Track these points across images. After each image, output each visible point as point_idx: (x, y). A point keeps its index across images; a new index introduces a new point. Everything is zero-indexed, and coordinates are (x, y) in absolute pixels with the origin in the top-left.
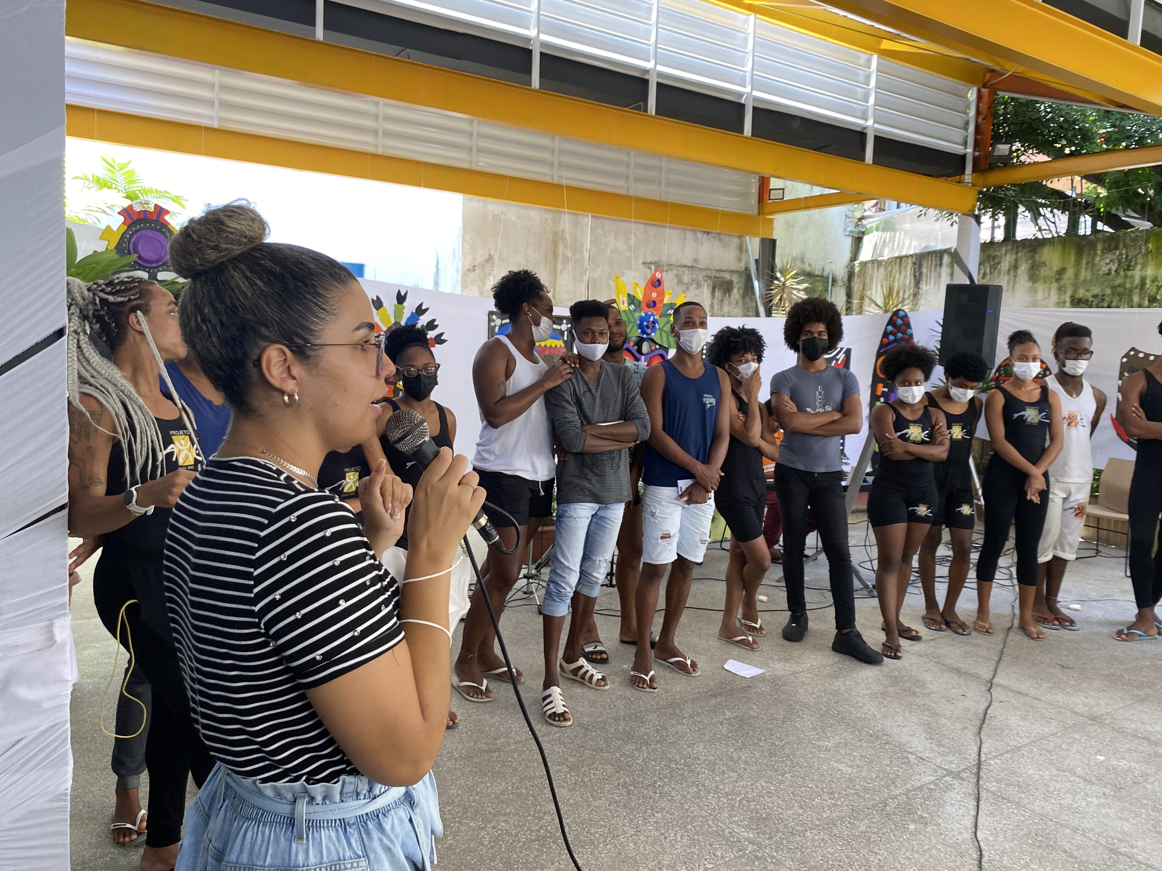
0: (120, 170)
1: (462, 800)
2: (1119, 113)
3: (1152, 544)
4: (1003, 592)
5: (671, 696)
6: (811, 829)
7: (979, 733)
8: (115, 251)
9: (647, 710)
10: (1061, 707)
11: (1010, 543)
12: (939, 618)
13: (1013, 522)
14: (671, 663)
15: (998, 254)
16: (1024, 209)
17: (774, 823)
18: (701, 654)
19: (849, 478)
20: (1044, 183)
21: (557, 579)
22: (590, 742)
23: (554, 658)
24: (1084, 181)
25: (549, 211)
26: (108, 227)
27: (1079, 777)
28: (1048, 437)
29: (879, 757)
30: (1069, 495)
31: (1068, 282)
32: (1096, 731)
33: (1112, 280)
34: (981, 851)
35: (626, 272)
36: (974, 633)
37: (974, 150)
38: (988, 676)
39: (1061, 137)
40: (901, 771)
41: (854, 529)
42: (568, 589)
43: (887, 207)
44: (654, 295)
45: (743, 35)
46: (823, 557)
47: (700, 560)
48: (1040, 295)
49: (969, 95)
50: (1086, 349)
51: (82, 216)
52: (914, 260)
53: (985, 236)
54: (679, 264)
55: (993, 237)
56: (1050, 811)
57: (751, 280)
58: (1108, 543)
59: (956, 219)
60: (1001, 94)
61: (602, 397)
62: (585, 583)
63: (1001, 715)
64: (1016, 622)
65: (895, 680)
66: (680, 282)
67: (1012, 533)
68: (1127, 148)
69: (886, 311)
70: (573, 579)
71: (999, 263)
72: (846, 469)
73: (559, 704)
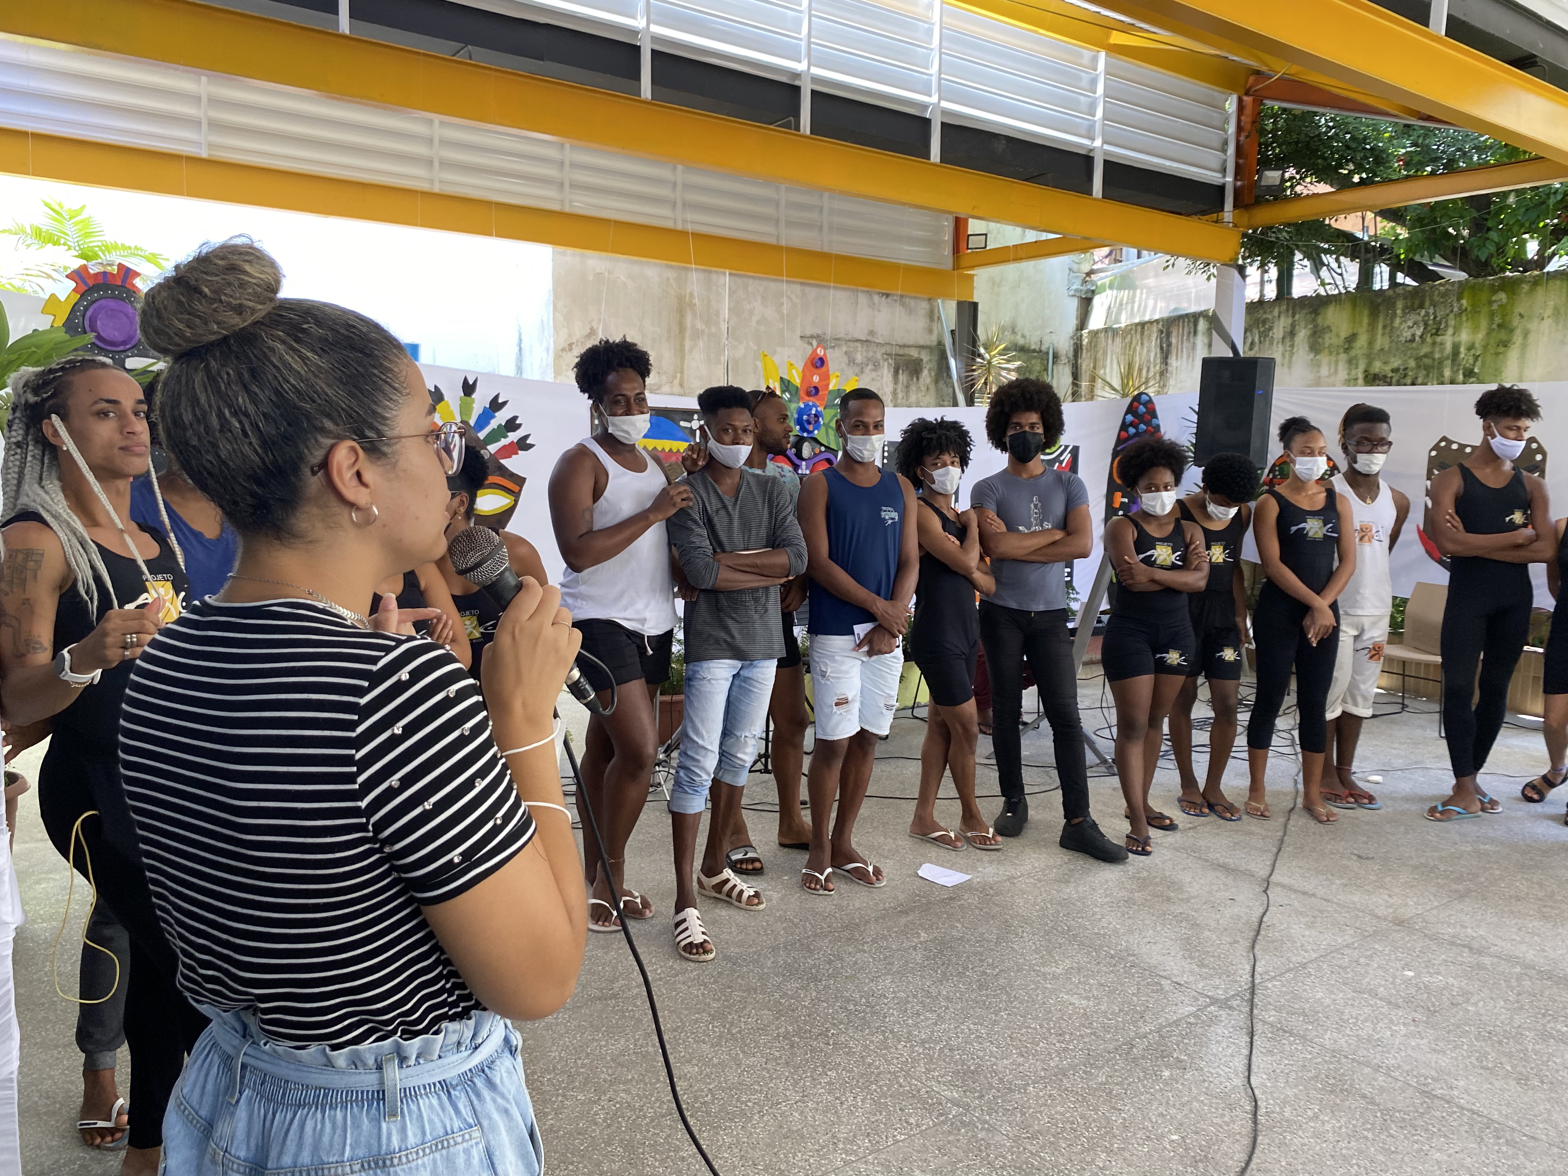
0: (71, 218)
1: (567, 1065)
2: (1422, 127)
3: (1472, 694)
4: (1282, 762)
5: (846, 915)
6: (1034, 1083)
7: (1253, 947)
8: (64, 329)
9: (816, 935)
10: (1358, 910)
11: (1290, 699)
12: (1199, 800)
13: (1294, 669)
14: (847, 871)
15: (1270, 317)
16: (1301, 257)
17: (986, 1077)
18: (887, 857)
19: (1078, 618)
20: (1327, 222)
21: (689, 763)
22: (739, 981)
23: (688, 869)
24: (1379, 219)
25: (672, 267)
26: (53, 296)
27: (1381, 999)
28: (1336, 555)
29: (1122, 985)
30: (1362, 632)
31: (1359, 352)
32: (1403, 938)
33: (1417, 349)
34: (1256, 1101)
35: (778, 349)
36: (1245, 817)
37: (1236, 179)
38: (1263, 873)
39: (1348, 161)
40: (1152, 1001)
41: (1083, 687)
42: (705, 777)
43: (1124, 258)
44: (816, 379)
45: (926, 25)
46: (1045, 724)
47: (885, 732)
48: (1324, 371)
49: (1227, 106)
50: (1383, 439)
51: (17, 283)
52: (1160, 326)
53: (1252, 294)
54: (849, 337)
55: (1262, 295)
56: (1345, 1045)
57: (946, 358)
58: (1417, 694)
59: (1214, 271)
60: (1269, 103)
61: (741, 517)
62: (727, 767)
63: (1281, 923)
64: (1300, 801)
65: (1143, 883)
66: (852, 361)
67: (1293, 686)
68: (1433, 173)
69: (1124, 395)
70: (711, 762)
71: (1271, 328)
72: (1075, 606)
73: (696, 930)
